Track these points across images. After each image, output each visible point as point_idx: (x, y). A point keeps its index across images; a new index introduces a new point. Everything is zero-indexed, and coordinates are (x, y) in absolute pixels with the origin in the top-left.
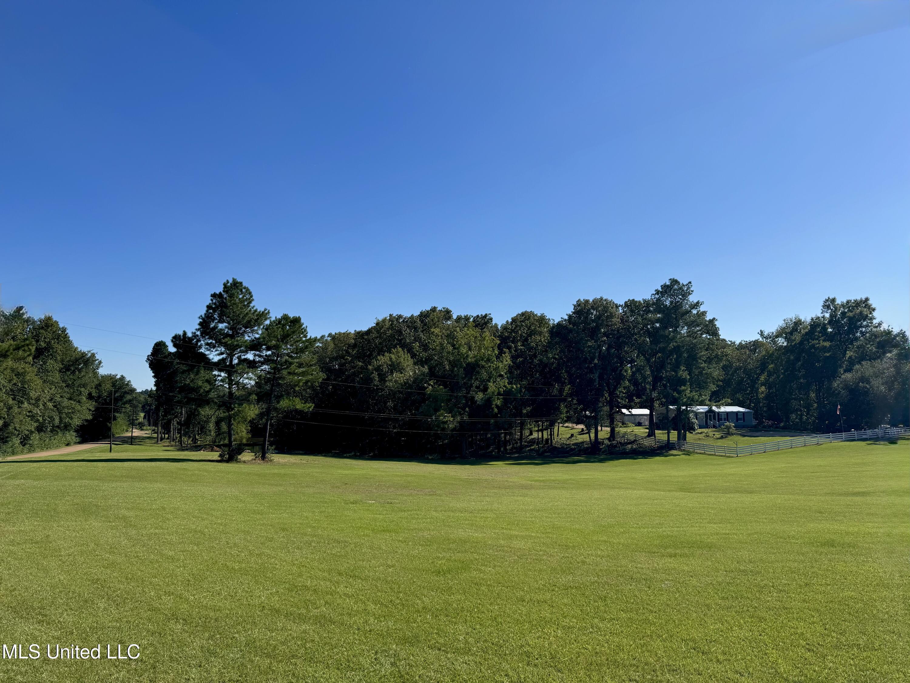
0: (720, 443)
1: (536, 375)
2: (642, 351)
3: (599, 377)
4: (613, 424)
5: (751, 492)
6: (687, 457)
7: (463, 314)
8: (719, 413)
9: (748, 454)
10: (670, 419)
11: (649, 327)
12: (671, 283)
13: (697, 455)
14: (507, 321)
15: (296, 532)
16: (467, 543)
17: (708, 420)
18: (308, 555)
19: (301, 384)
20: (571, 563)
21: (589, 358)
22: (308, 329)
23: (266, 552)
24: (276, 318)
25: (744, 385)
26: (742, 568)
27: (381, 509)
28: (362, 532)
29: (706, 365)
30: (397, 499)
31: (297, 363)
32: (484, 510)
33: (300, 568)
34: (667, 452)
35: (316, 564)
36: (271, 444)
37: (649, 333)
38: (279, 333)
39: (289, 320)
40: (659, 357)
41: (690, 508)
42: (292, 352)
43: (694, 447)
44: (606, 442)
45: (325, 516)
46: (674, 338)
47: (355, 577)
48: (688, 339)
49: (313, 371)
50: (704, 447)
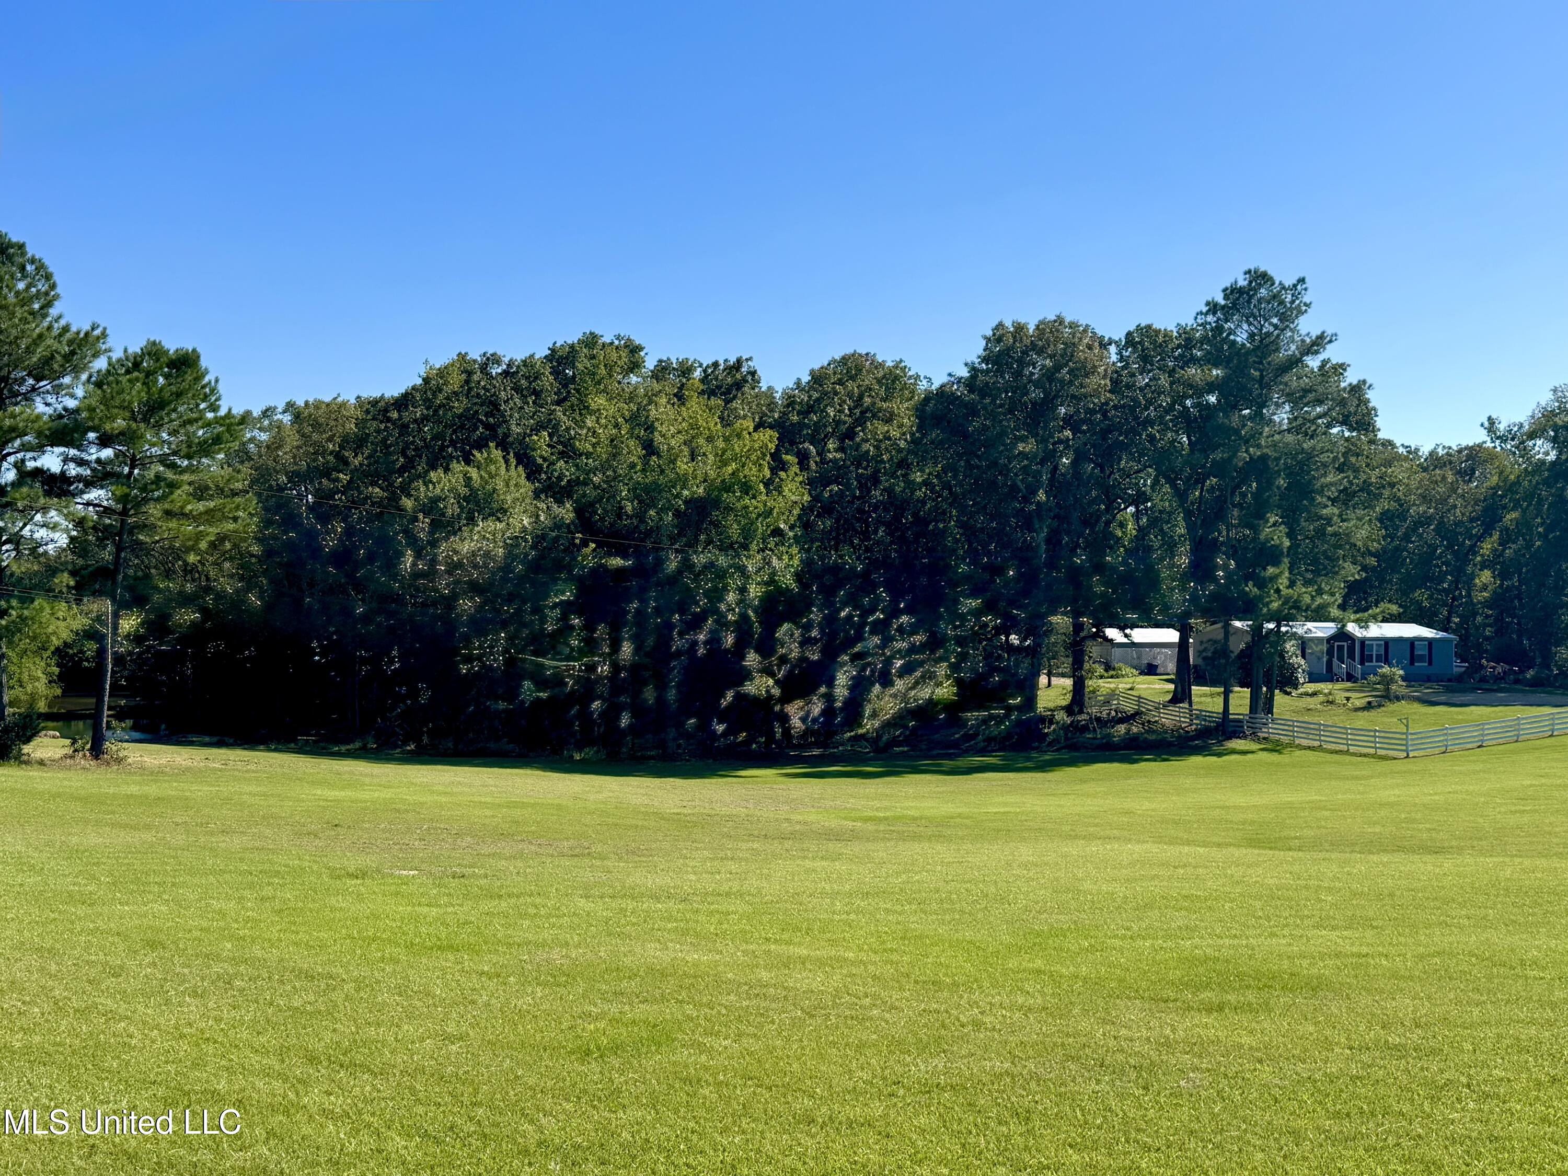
0: (1363, 720)
1: (876, 532)
2: (1168, 474)
3: (1048, 541)
4: (1081, 668)
5: (1438, 851)
6: (1274, 757)
7: (675, 356)
8: (1363, 641)
9: (1437, 751)
10: (1233, 656)
11: (1188, 403)
12: (1251, 282)
13: (1298, 753)
14: (799, 379)
15: (190, 951)
16: (669, 978)
17: (1335, 660)
18: (222, 1011)
19: (203, 545)
20: (943, 1026)
21: (1022, 486)
22: (221, 388)
23: (103, 1005)
24: (126, 351)
25: (1437, 566)
26: (1394, 1039)
27: (435, 892)
28: (378, 950)
29: (1336, 511)
30: (482, 866)
31: (190, 484)
32: (719, 895)
33: (198, 1045)
34: (1220, 743)
35: (245, 1035)
36: (120, 715)
37: (1187, 422)
38: (136, 395)
39: (164, 359)
40: (1212, 487)
41: (1271, 889)
42: (175, 453)
43: (1293, 731)
44: (1061, 716)
45: (274, 911)
46: (1255, 435)
47: (353, 1067)
48: (1289, 438)
49: (237, 508)
50: (1320, 730)
